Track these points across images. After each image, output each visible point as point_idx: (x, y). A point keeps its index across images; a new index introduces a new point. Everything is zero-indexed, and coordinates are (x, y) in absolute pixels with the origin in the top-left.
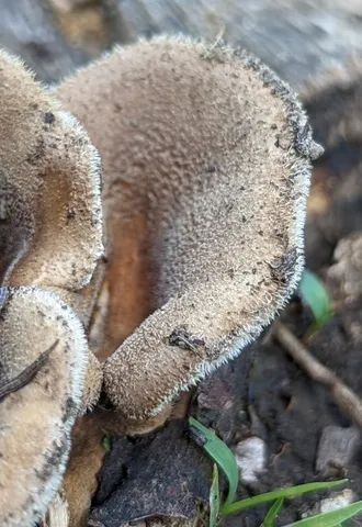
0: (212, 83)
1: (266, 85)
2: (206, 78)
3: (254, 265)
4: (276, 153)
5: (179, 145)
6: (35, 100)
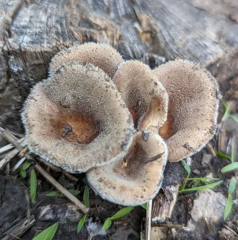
0: (195, 75)
1: (209, 78)
2: (193, 74)
3: (205, 128)
4: (211, 98)
5: (183, 89)
6: (152, 78)
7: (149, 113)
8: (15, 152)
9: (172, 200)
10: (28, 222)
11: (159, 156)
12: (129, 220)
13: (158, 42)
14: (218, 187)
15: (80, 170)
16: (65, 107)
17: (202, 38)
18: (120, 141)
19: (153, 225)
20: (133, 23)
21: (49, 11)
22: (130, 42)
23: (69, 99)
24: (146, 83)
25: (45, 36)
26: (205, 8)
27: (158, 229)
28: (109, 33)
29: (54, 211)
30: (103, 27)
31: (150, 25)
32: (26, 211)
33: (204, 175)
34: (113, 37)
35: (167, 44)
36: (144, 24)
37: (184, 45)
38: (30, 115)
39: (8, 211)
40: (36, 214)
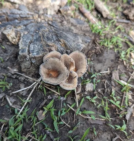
3: (85, 67)
4: (85, 60)
5: (77, 58)
7: (70, 67)
8: (38, 83)
9: (80, 87)
10: (45, 101)
11: (76, 77)
12: (71, 95)
13: (67, 46)
14: (90, 82)
15: (58, 84)
16: (49, 69)
17: (78, 43)
18: (66, 75)
19: (77, 94)
20: (59, 42)
21: (37, 44)
22: (59, 48)
23: (50, 67)
24: (68, 59)
25: (39, 52)
26: (77, 33)
27: (78, 95)
28: (54, 47)
29: (51, 96)
30: (52, 45)
31: (64, 42)
32: (44, 98)
33: (87, 79)
34: (55, 48)
35: (69, 46)
36: (62, 42)
37: (74, 46)
38: (42, 73)
39: (38, 99)
40: (47, 98)
